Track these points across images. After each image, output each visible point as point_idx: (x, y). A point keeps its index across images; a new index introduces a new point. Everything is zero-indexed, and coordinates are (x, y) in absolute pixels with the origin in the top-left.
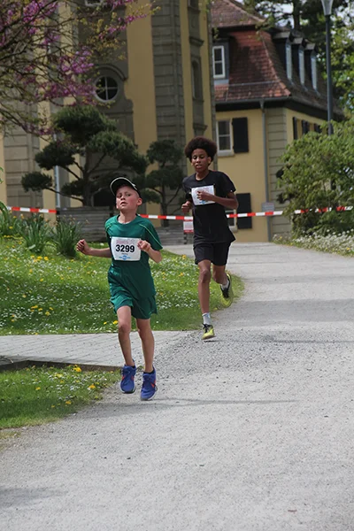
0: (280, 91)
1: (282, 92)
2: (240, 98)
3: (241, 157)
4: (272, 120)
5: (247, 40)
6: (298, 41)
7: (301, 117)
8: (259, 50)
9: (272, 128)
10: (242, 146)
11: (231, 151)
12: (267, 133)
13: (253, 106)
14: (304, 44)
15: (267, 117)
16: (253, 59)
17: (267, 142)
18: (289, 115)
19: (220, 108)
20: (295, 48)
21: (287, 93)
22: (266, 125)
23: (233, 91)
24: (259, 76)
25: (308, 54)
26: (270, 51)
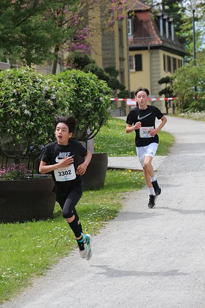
0: (158, 41)
1: (159, 42)
2: (138, 45)
3: (139, 73)
4: (154, 55)
5: (142, 17)
6: (165, 17)
7: (167, 54)
8: (147, 22)
9: (154, 59)
10: (139, 68)
11: (134, 70)
12: (151, 62)
13: (145, 48)
14: (168, 18)
15: (151, 54)
16: (145, 26)
17: (151, 65)
18: (162, 53)
19: (131, 49)
20: (164, 21)
21: (161, 42)
22: (151, 58)
23: (135, 41)
24: (147, 34)
25: (170, 23)
26: (153, 22)
